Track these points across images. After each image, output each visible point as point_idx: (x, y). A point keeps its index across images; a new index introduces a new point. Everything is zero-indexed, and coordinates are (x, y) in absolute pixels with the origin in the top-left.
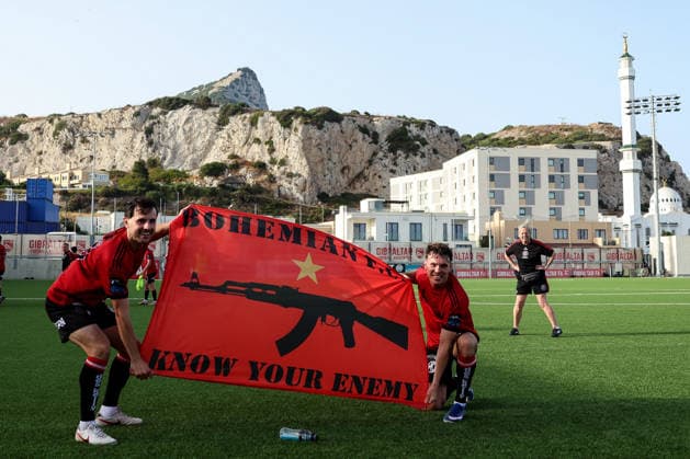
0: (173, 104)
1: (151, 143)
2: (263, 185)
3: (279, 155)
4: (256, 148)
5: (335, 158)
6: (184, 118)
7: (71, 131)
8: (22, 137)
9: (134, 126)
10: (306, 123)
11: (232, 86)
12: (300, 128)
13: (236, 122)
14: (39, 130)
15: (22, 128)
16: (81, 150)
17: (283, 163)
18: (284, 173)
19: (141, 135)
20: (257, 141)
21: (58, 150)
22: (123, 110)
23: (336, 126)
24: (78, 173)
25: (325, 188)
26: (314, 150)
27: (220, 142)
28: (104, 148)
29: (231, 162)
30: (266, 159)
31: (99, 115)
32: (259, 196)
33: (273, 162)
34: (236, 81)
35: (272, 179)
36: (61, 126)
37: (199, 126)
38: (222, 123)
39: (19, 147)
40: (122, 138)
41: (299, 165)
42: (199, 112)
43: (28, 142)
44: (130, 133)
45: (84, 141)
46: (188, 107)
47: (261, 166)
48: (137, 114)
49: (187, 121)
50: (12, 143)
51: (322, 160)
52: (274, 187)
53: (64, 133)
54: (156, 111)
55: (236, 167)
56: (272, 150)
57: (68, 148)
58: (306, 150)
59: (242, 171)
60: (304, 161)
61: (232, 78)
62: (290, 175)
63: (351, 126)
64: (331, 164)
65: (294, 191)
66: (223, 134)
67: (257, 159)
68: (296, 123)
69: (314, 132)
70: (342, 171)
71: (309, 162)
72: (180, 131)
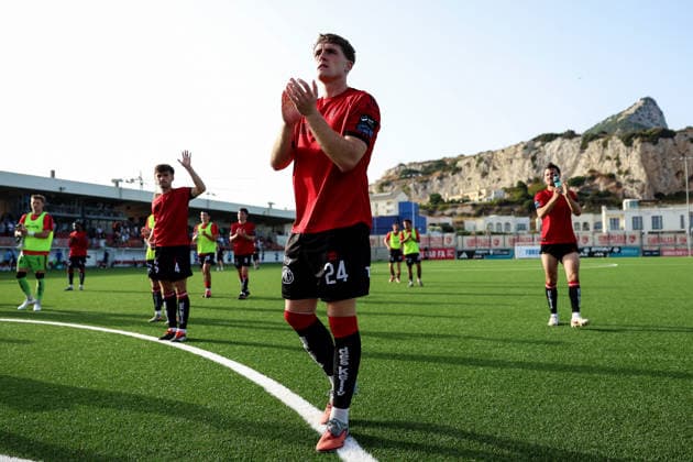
0: (549, 138)
1: (535, 167)
2: (611, 191)
3: (624, 168)
4: (608, 163)
5: (670, 165)
6: (557, 146)
7: (486, 162)
8: (458, 170)
9: (524, 157)
10: (643, 142)
11: (636, 112)
12: (639, 146)
13: (593, 146)
14: (468, 164)
15: (459, 164)
16: (493, 175)
17: (627, 173)
18: (628, 180)
19: (529, 161)
20: (609, 158)
21: (478, 176)
22: (517, 146)
23: (670, 141)
24: (484, 191)
25: (661, 189)
26: (651, 161)
27: (583, 161)
28: (507, 173)
29: (589, 175)
30: (615, 171)
31: (503, 151)
32: (606, 198)
33: (620, 172)
34: (640, 108)
35: (619, 185)
36: (480, 160)
37: (568, 152)
38: (584, 147)
39: (457, 176)
40: (517, 164)
41: (639, 173)
42: (567, 142)
43: (462, 173)
44: (522, 161)
45: (495, 169)
46: (559, 139)
47: (611, 177)
48: (525, 148)
49: (559, 148)
50: (453, 174)
51: (657, 169)
52: (620, 191)
53: (482, 165)
54: (538, 144)
55: (593, 178)
56: (619, 164)
57: (484, 174)
58: (644, 161)
59: (597, 181)
60: (642, 170)
61: (637, 107)
62: (632, 182)
63: (683, 139)
64: (666, 171)
65: (635, 193)
66: (585, 155)
67: (608, 171)
68: (636, 142)
69: (650, 147)
70: (677, 174)
71: (646, 170)
72: (555, 157)
